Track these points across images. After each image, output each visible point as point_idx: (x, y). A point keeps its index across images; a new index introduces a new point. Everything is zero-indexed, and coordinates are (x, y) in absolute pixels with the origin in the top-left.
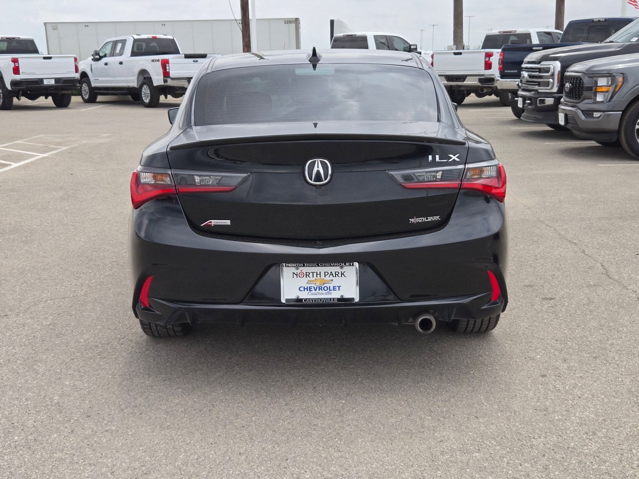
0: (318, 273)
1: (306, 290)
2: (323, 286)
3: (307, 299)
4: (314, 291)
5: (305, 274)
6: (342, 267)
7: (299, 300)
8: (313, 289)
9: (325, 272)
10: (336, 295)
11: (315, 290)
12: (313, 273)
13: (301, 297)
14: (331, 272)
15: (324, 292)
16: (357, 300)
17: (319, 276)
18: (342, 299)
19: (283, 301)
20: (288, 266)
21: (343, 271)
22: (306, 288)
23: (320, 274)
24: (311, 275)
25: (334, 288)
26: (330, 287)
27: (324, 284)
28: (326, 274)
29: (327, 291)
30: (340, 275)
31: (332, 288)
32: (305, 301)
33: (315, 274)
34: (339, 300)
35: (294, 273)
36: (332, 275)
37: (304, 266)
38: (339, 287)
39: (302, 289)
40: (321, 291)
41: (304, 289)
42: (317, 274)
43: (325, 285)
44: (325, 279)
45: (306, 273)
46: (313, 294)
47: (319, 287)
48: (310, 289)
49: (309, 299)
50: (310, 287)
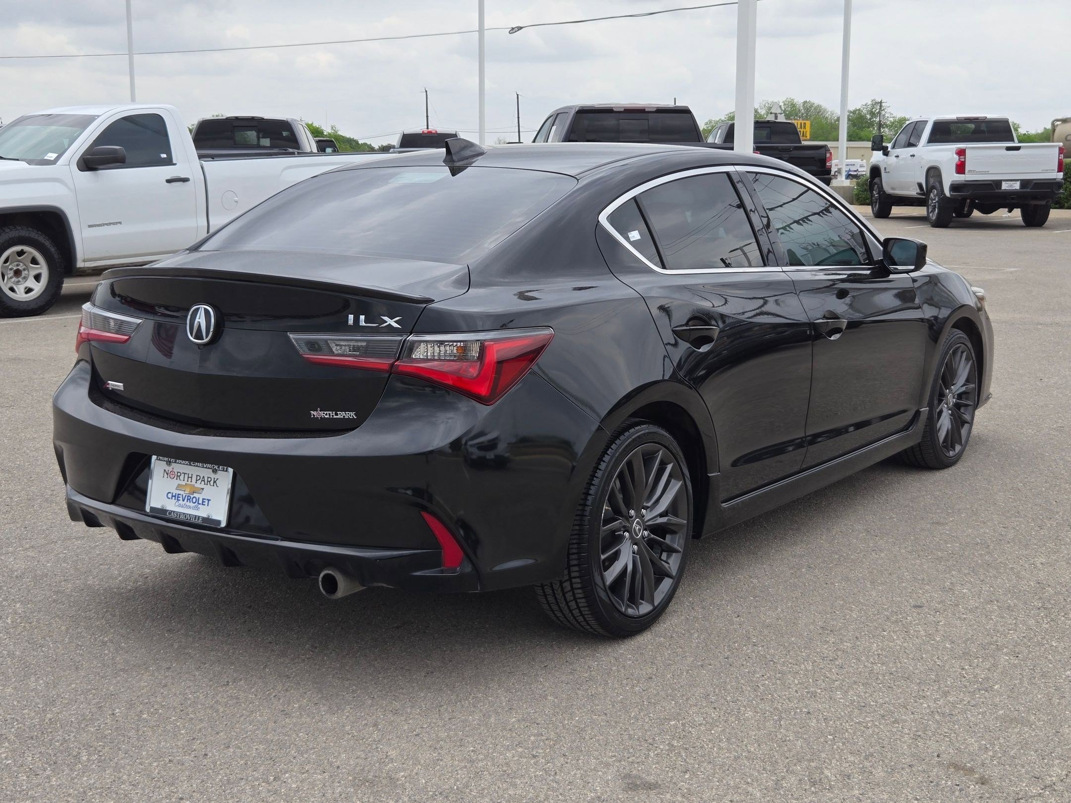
0: (190, 476)
1: (174, 498)
2: (192, 496)
3: (172, 511)
4: (181, 502)
5: (176, 474)
6: (215, 471)
7: (163, 511)
8: (181, 499)
9: (197, 476)
10: (202, 512)
11: (183, 500)
12: (185, 474)
13: (168, 508)
14: (204, 477)
15: (192, 504)
16: (223, 525)
17: (190, 479)
18: (207, 520)
19: (148, 509)
20: (159, 460)
21: (216, 476)
22: (174, 495)
23: (191, 478)
24: (182, 478)
25: (203, 502)
26: (199, 498)
27: (194, 492)
28: (198, 478)
29: (195, 504)
30: (212, 483)
31: (200, 502)
32: (170, 513)
33: (186, 476)
34: (204, 519)
35: (165, 470)
36: (204, 481)
37: (175, 462)
38: (209, 500)
39: (170, 496)
40: (188, 504)
41: (172, 496)
42: (188, 477)
43: (195, 495)
44: (196, 485)
45: (178, 472)
46: (180, 506)
47: (188, 496)
48: (178, 497)
49: (174, 512)
50: (178, 494)
